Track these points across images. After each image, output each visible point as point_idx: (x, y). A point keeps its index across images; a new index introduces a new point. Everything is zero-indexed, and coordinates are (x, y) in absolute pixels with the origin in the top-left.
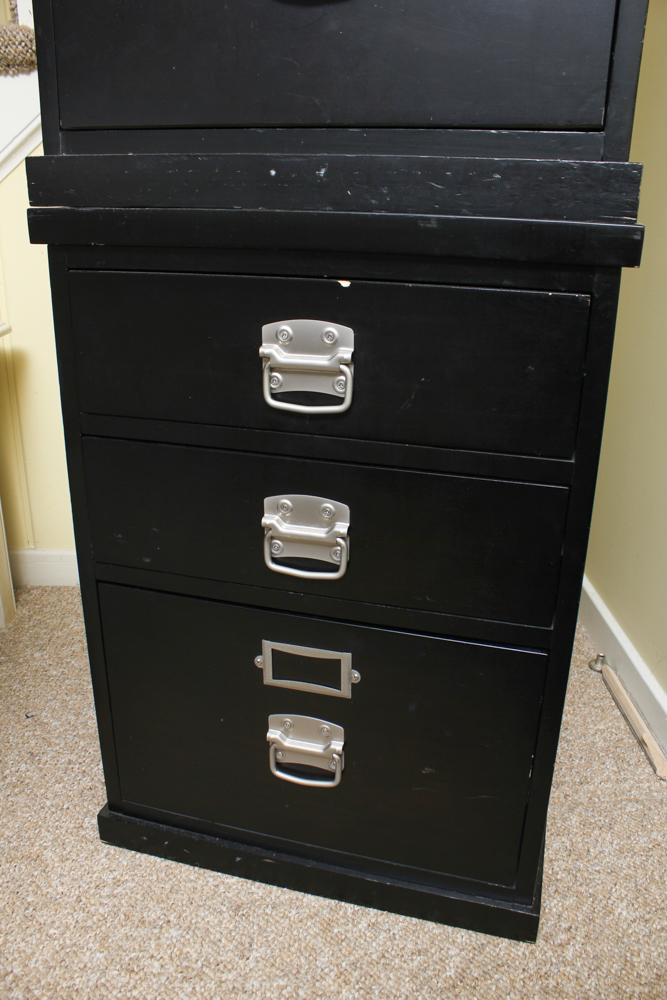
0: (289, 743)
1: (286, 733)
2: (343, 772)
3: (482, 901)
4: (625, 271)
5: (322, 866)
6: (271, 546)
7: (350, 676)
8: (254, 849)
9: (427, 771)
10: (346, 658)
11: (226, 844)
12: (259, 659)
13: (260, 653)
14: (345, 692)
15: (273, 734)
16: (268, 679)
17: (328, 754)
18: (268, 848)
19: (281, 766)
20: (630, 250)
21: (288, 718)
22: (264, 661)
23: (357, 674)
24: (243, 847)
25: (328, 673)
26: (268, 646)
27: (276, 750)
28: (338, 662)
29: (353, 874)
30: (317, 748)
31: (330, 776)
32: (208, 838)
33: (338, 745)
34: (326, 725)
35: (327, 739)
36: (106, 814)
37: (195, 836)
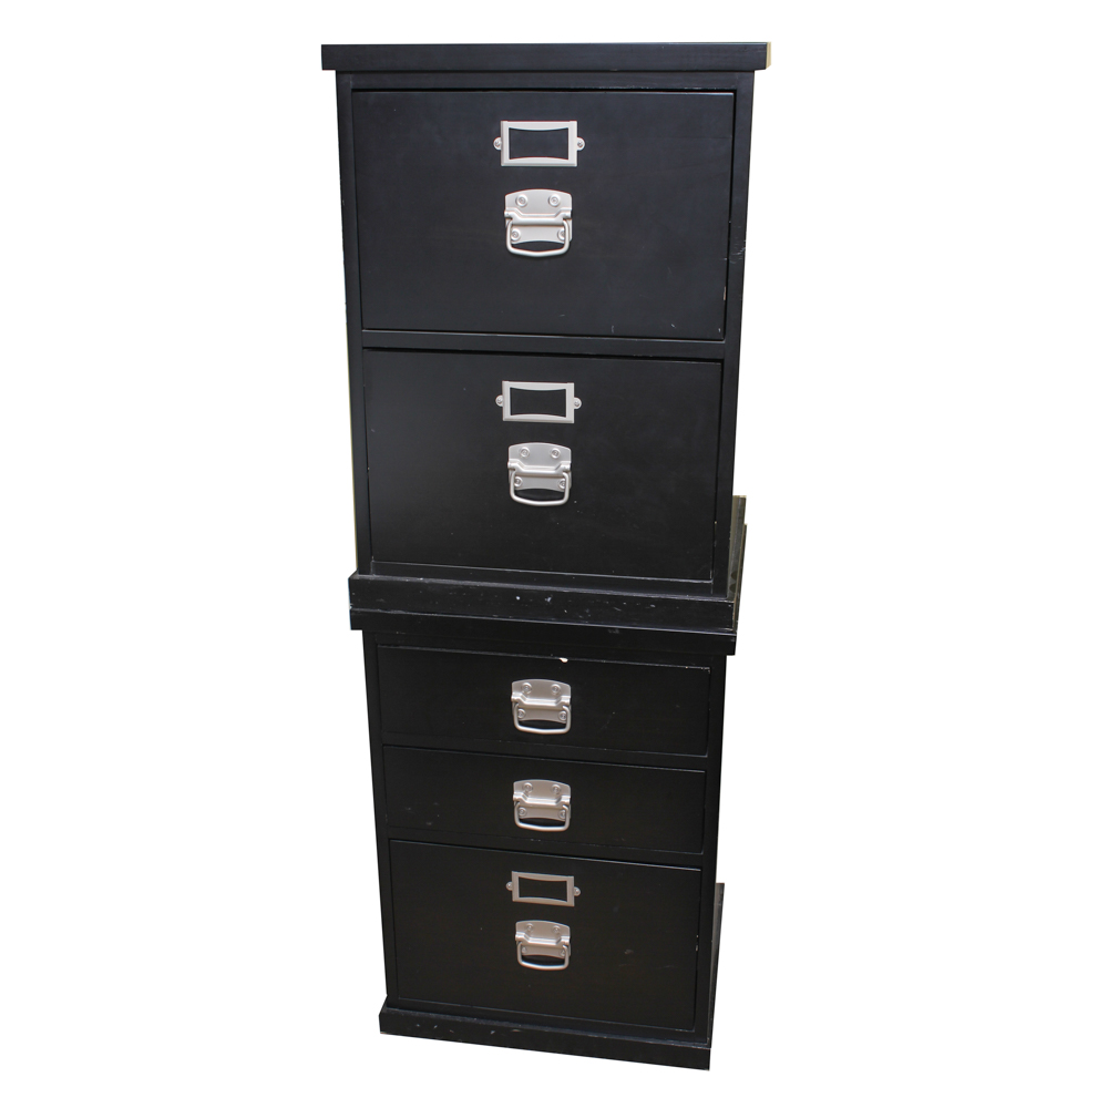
0: (532, 941)
1: (528, 933)
2: (570, 958)
3: (672, 1043)
4: (728, 657)
5: (557, 1030)
6: (519, 812)
7: (573, 891)
8: (505, 1024)
9: (628, 952)
10: (570, 880)
11: (483, 1022)
12: (509, 884)
13: (511, 880)
14: (570, 902)
15: (520, 935)
16: (516, 897)
17: (559, 948)
18: (515, 1022)
19: (525, 958)
20: (730, 647)
21: (530, 923)
22: (513, 886)
23: (578, 890)
24: (496, 1023)
25: (559, 890)
26: (516, 875)
27: (522, 946)
28: (565, 883)
29: (579, 1033)
30: (551, 942)
31: (561, 962)
32: (468, 1020)
33: (566, 939)
34: (557, 926)
35: (558, 936)
36: (385, 1011)
37: (458, 1019)
